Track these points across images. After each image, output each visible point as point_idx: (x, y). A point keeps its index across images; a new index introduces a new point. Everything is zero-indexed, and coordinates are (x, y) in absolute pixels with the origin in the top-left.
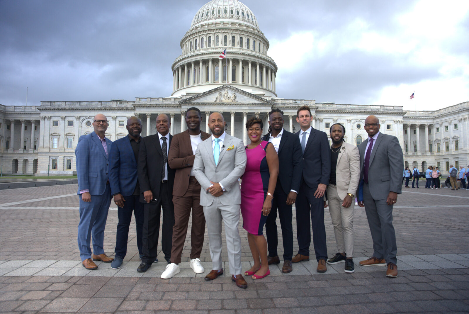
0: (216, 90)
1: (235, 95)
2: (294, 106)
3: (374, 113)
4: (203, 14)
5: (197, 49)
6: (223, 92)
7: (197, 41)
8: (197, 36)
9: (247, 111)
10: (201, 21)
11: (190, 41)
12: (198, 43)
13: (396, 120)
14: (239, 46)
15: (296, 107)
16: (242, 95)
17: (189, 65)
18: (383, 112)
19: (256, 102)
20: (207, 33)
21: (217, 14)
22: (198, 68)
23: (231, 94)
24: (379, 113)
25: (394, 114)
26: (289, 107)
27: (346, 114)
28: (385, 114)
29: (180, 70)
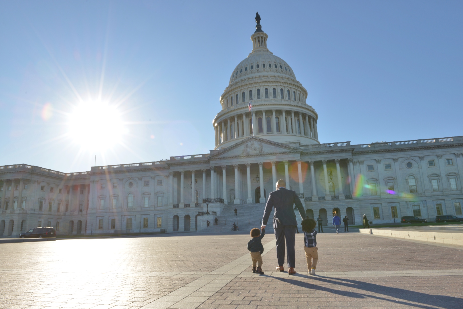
0: (243, 142)
1: (261, 146)
2: (326, 151)
3: (426, 148)
4: (241, 70)
5: (238, 103)
6: (249, 144)
7: (238, 96)
8: (237, 91)
9: (275, 161)
10: (240, 76)
11: (231, 96)
12: (239, 97)
13: (456, 152)
14: (273, 96)
15: (329, 151)
16: (268, 145)
17: (232, 119)
18: (438, 145)
19: (284, 150)
20: (241, 89)
21: (250, 70)
22: (241, 121)
23: (256, 145)
24: (433, 147)
25: (454, 146)
26: (321, 152)
27: (391, 153)
28: (441, 147)
29: (223, 124)
